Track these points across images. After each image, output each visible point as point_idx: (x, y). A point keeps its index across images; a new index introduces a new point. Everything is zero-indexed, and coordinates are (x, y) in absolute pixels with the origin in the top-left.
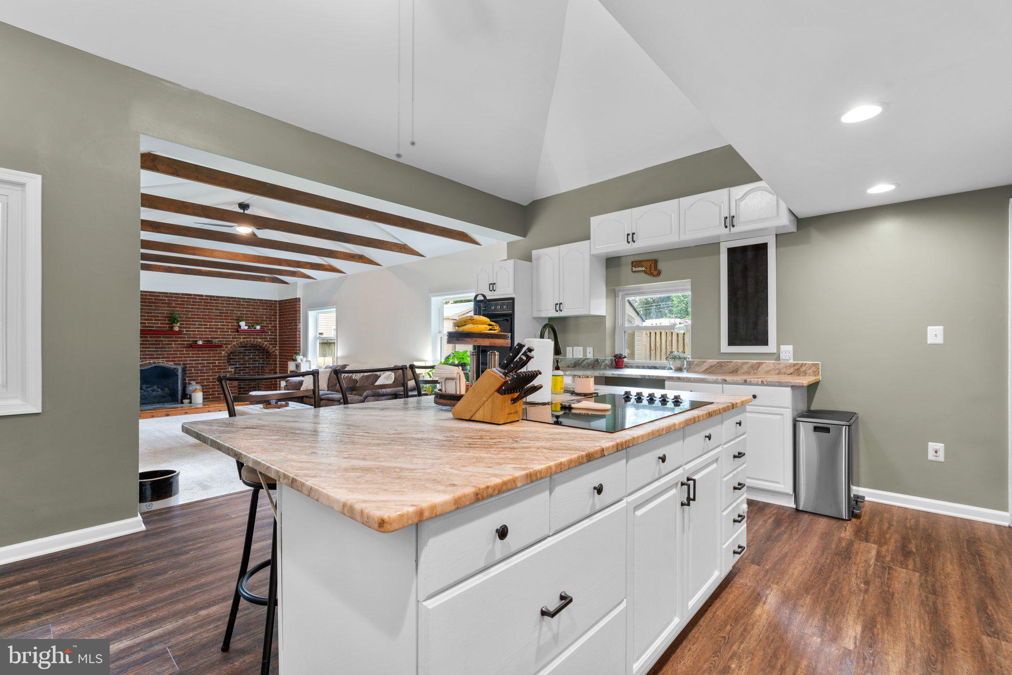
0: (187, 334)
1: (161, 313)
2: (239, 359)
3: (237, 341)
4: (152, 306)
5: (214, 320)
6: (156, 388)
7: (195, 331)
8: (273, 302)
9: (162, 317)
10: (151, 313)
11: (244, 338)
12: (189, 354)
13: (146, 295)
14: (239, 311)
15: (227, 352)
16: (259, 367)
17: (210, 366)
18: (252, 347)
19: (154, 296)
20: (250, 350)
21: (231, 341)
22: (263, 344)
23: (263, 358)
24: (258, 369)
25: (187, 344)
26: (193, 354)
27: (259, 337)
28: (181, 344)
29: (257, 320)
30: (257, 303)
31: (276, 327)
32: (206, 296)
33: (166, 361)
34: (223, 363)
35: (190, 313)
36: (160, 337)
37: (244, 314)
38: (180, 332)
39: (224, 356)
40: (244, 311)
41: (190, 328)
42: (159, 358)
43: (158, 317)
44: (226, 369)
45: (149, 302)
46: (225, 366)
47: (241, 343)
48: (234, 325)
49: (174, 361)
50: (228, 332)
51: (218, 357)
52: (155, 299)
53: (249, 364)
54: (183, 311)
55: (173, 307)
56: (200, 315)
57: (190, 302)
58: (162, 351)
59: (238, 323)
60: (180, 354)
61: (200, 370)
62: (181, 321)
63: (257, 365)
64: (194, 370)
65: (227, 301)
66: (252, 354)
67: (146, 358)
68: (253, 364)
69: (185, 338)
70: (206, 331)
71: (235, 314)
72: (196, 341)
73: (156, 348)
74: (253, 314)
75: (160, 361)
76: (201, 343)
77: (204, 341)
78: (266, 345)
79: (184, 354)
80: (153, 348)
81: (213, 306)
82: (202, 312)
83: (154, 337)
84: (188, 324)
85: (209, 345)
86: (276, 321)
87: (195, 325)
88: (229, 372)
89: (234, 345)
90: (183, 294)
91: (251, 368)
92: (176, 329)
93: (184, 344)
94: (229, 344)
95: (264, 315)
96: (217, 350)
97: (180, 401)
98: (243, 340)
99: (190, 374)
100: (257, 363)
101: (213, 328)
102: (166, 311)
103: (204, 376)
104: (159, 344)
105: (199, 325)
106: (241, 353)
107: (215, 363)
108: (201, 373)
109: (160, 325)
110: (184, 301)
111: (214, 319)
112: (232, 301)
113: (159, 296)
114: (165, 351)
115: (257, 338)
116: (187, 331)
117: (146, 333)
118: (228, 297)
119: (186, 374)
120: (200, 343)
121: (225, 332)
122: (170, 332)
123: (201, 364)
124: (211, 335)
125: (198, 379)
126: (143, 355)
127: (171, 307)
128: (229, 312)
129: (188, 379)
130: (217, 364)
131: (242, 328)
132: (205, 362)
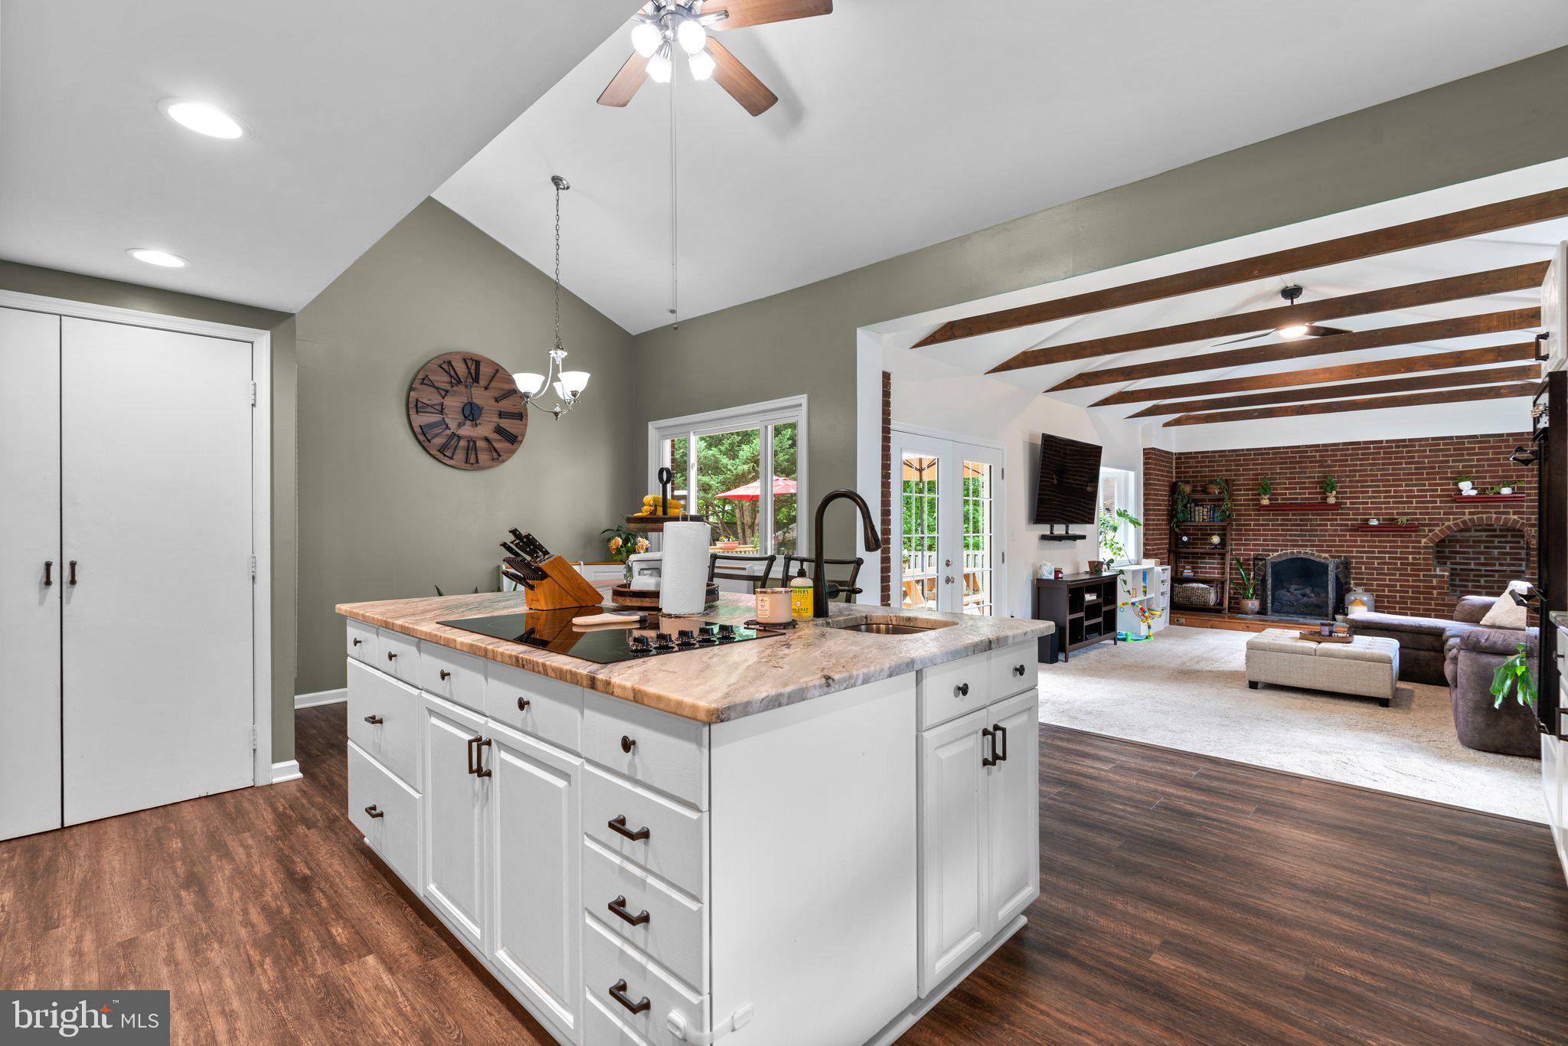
0: (1352, 509)
1: (1308, 478)
2: (1475, 553)
4: (1295, 468)
5: (1404, 483)
6: (1308, 592)
7: (1366, 503)
9: (1310, 483)
10: (1294, 478)
11: (1471, 513)
12: (1356, 541)
13: (1287, 453)
14: (1460, 461)
15: (1431, 540)
17: (1396, 564)
19: (1298, 452)
21: (1441, 519)
22: (1523, 525)
25: (1352, 525)
26: (1363, 541)
27: (1511, 510)
28: (1341, 525)
29: (1506, 477)
32: (1387, 441)
33: (1318, 551)
34: (1424, 560)
35: (1357, 474)
36: (1308, 515)
37: (1472, 466)
38: (1337, 506)
39: (1425, 547)
40: (1473, 460)
41: (1358, 498)
42: (1306, 546)
43: (1305, 483)
44: (1430, 570)
45: (1291, 463)
46: (1426, 565)
47: (1464, 522)
48: (1448, 490)
49: (1331, 551)
50: (1435, 502)
51: (1414, 547)
52: (1300, 457)
54: (1345, 471)
55: (1328, 466)
56: (1376, 475)
57: (1358, 454)
58: (1310, 536)
59: (1456, 484)
60: (1340, 541)
61: (1376, 569)
62: (1341, 487)
64: (1366, 568)
65: (1432, 445)
67: (1286, 546)
69: (1348, 514)
70: (1388, 503)
71: (1450, 467)
72: (1368, 520)
73: (1301, 530)
74: (1494, 466)
75: (1308, 550)
76: (1375, 524)
77: (1384, 520)
79: (1346, 541)
80: (1296, 530)
81: (1403, 458)
82: (1381, 470)
83: (1299, 515)
84: (1355, 492)
85: (1390, 526)
87: (1367, 492)
88: (1436, 576)
89: (1449, 527)
90: (1345, 444)
92: (1332, 500)
93: (1347, 525)
94: (1437, 525)
96: (1411, 536)
97: (1331, 616)
98: (1470, 517)
99: (1356, 573)
101: (1402, 497)
102: (1316, 473)
103: (1384, 580)
104: (1306, 525)
106: (1481, 542)
107: (1407, 559)
108: (1379, 574)
109: (1307, 496)
110: (1346, 455)
111: (1404, 480)
112: (1444, 444)
113: (1307, 452)
114: (1315, 536)
115: (1508, 513)
116: (1351, 503)
117: (1285, 508)
118: (1434, 439)
119: (1351, 573)
120: (1374, 522)
121: (1428, 502)
122: (1323, 506)
123: (1377, 558)
124: (1398, 508)
125: (1372, 585)
126: (1283, 541)
127: (1325, 467)
128: (1437, 465)
129: (1352, 582)
130: (1410, 561)
131: (1464, 493)
132: (1387, 556)
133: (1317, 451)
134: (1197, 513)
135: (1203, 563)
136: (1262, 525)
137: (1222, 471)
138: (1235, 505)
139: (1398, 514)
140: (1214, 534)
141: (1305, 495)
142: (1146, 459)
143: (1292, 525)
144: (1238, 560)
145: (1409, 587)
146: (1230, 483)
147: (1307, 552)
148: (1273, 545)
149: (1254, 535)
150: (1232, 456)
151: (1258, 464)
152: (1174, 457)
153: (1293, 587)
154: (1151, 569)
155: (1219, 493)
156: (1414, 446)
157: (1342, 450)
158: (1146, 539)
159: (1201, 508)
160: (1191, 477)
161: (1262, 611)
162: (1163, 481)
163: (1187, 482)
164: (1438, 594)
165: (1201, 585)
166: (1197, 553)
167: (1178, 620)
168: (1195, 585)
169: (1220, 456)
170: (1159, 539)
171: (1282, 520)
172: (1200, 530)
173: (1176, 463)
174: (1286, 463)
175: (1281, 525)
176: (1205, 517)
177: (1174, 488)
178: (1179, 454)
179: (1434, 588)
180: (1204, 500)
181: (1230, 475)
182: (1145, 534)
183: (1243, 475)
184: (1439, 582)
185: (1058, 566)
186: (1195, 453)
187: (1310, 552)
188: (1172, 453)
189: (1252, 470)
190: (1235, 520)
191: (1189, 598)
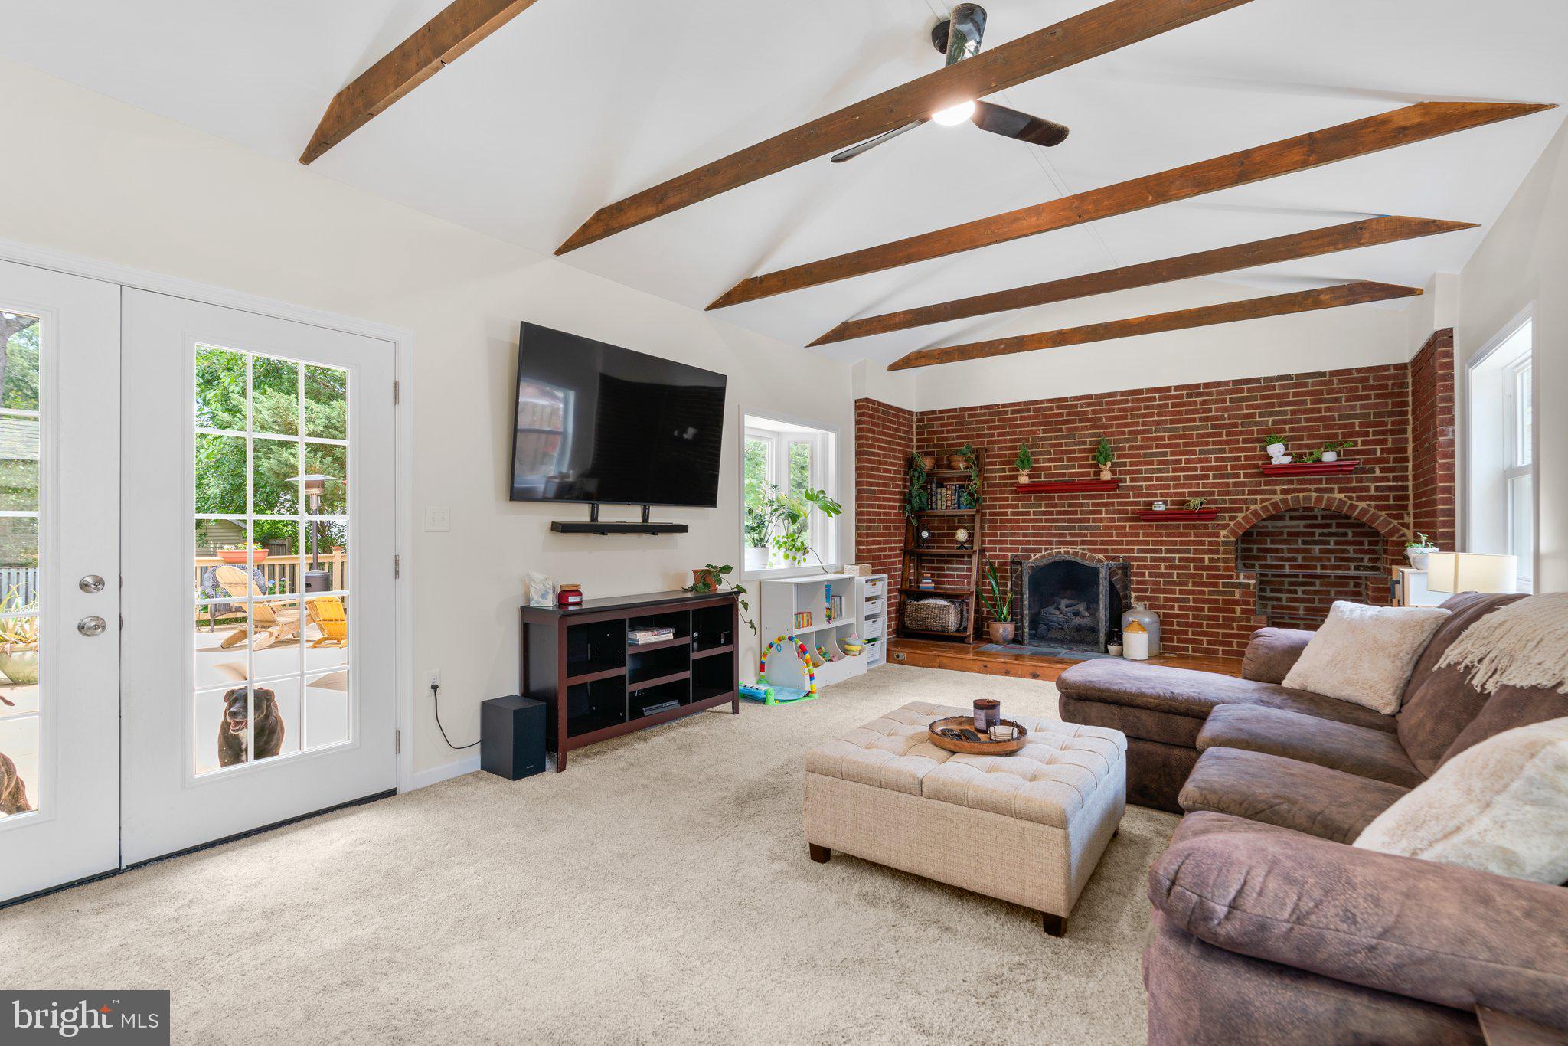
0: (1134, 488)
1: (1079, 443)
2: (1290, 551)
3: (1263, 501)
4: (1061, 430)
5: (1197, 449)
6: (1080, 609)
7: (1150, 479)
8: (1392, 371)
9: (1080, 451)
10: (1060, 445)
11: (1284, 492)
12: (1137, 535)
13: (1051, 408)
14: (1270, 414)
15: (1233, 532)
16: (1359, 578)
17: (1188, 568)
18: (1332, 517)
19: (1065, 407)
20: (1328, 526)
21: (1245, 501)
22: (1353, 507)
23: (1374, 552)
24: (1357, 585)
25: (1133, 512)
26: (1146, 535)
27: (1336, 486)
28: (1119, 512)
29: (1329, 436)
30: (1331, 382)
31: (1404, 450)
32: (1177, 388)
33: (1088, 550)
34: (1224, 562)
35: (1139, 437)
36: (1077, 497)
37: (1285, 422)
38: (1113, 484)
39: (1226, 543)
40: (1285, 413)
41: (1140, 472)
42: (1074, 543)
43: (1073, 452)
44: (1231, 577)
45: (1057, 423)
46: (1226, 569)
47: (1275, 505)
48: (1254, 458)
49: (1105, 551)
50: (1237, 476)
51: (1210, 543)
52: (1068, 414)
53: (1323, 568)
54: (1124, 433)
55: (1104, 427)
56: (1163, 438)
57: (1139, 408)
58: (1081, 528)
59: (1264, 449)
60: (1118, 535)
61: (1162, 575)
62: (1119, 457)
63: (1352, 573)
64: (1151, 575)
65: (1233, 392)
66: (1332, 539)
67: (1051, 543)
68: (1338, 568)
69: (1128, 496)
70: (1178, 478)
71: (1256, 424)
72: (1151, 504)
73: (1070, 520)
74: (1315, 420)
75: (1078, 549)
76: (1161, 509)
77: (1173, 503)
78: (1364, 512)
79: (1125, 535)
80: (1064, 520)
81: (1196, 411)
82: (1168, 430)
83: (1067, 498)
84: (1136, 464)
85: (1180, 514)
86: (1404, 431)
87: (1151, 463)
88: (1239, 585)
89: (1255, 513)
90: (1123, 393)
91: (1332, 580)
92: (1106, 476)
93: (1126, 512)
94: (1240, 510)
95: (1356, 416)
96: (1206, 527)
97: (1102, 647)
98: (1283, 497)
99: (1139, 583)
100: (1352, 565)
101: (1195, 469)
102: (1086, 436)
103: (1173, 592)
104: (1075, 513)
105: (1160, 463)
106: (1297, 534)
107: (1202, 560)
108: (1166, 583)
109: (1077, 470)
110: (1125, 410)
111: (1198, 444)
112: (1250, 390)
113: (1075, 406)
114: (1087, 528)
115: (1331, 490)
116: (1132, 480)
118: (1236, 382)
119: (1130, 582)
120: (1159, 507)
121: (1229, 476)
122: (1095, 486)
123: (1165, 560)
124: (1190, 486)
125: (1158, 599)
126: (1047, 535)
127: (1098, 427)
128: (1240, 421)
129: (1133, 595)
130: (1207, 563)
131: (1275, 462)
132: (1177, 556)
133: (1089, 405)
134: (939, 497)
135: (949, 569)
136: (1021, 514)
137: (971, 437)
138: (989, 485)
139: (1191, 494)
140: (959, 528)
141: (1072, 470)
142: (859, 415)
143: (1059, 513)
144: (992, 564)
145: (1204, 601)
146: (982, 453)
147: (1077, 552)
148: (1035, 543)
149: (1012, 528)
150: (984, 415)
151: (1016, 426)
152: (915, 418)
153: (1064, 602)
154: (851, 579)
155: (966, 468)
156: (1209, 394)
157: (1120, 402)
158: (859, 535)
159: (944, 490)
160: (935, 446)
161: (1017, 640)
162: (894, 451)
163: (927, 454)
164: (1243, 611)
165: (940, 602)
166: (942, 556)
167: (898, 656)
168: (932, 601)
169: (970, 416)
170: (880, 535)
171: (1047, 506)
172: (947, 522)
173: (918, 427)
174: (1050, 423)
175: (1044, 513)
176: (949, 503)
177: (910, 463)
178: (922, 413)
179: (1236, 602)
180: (950, 479)
181: (982, 443)
182: (857, 528)
183: (998, 442)
184: (1243, 594)
185: (569, 581)
186: (941, 412)
187: (1080, 551)
188: (911, 413)
189: (1009, 434)
190: (989, 507)
191: (923, 620)
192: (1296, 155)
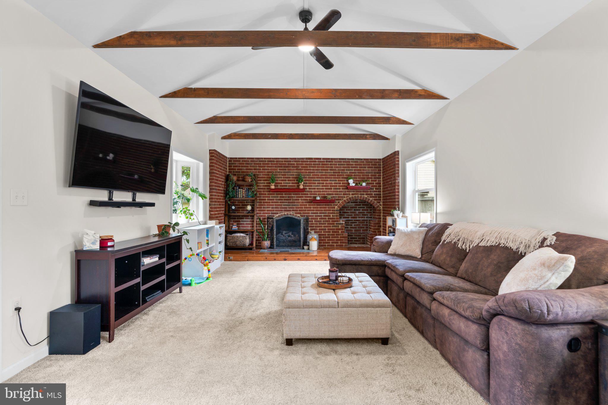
0: (310, 191)
1: (292, 175)
2: (351, 213)
3: (347, 197)
4: (286, 170)
5: (329, 179)
6: (291, 234)
7: (315, 189)
8: (378, 161)
9: (292, 178)
10: (285, 175)
11: (352, 194)
12: (311, 208)
13: (282, 161)
14: (349, 170)
15: (339, 207)
16: (367, 220)
17: (326, 219)
18: (361, 202)
19: (287, 161)
20: (360, 205)
21: (342, 197)
22: (369, 199)
23: (371, 213)
24: (367, 222)
25: (310, 200)
26: (313, 208)
27: (365, 193)
28: (305, 200)
29: (363, 178)
30: (363, 162)
31: (380, 183)
32: (323, 159)
33: (295, 213)
34: (336, 216)
35: (311, 174)
36: (291, 194)
37: (352, 173)
38: (304, 190)
39: (337, 210)
40: (352, 170)
41: (311, 186)
42: (291, 211)
43: (290, 178)
44: (338, 221)
45: (284, 167)
46: (337, 218)
47: (350, 198)
48: (345, 183)
49: (301, 213)
50: (340, 189)
51: (333, 210)
52: (288, 164)
53: (359, 218)
54: (306, 172)
55: (300, 170)
56: (318, 175)
57: (311, 164)
58: (292, 205)
59: (348, 181)
60: (305, 208)
61: (318, 221)
62: (305, 180)
63: (366, 219)
64: (315, 221)
65: (339, 162)
66: (361, 209)
67: (282, 211)
68: (362, 217)
69: (308, 194)
70: (323, 189)
71: (345, 173)
72: (315, 197)
73: (289, 202)
74: (360, 173)
75: (291, 213)
76: (319, 199)
77: (322, 197)
78: (371, 201)
79: (307, 208)
80: (286, 202)
81: (328, 167)
82: (320, 173)
83: (288, 194)
84: (310, 183)
85: (325, 201)
86: (380, 178)
87: (315, 183)
88: (340, 224)
89: (345, 201)
90: (307, 159)
91: (361, 221)
92: (301, 187)
93: (307, 200)
94: (341, 200)
95: (369, 173)
96: (331, 205)
97: (302, 247)
98: (352, 196)
99: (311, 224)
100: (366, 216)
101: (328, 186)
102: (294, 172)
103: (322, 227)
104: (290, 200)
105: (318, 183)
106: (353, 207)
107: (330, 216)
108: (320, 224)
109: (291, 184)
110: (307, 164)
111: (329, 178)
112: (344, 162)
113: (291, 161)
114: (294, 205)
115: (363, 194)
116: (309, 189)
117: (282, 190)
118: (340, 159)
119: (308, 224)
120: (318, 198)
121: (338, 189)
122: (297, 190)
123: (319, 216)
124: (327, 191)
125: (317, 229)
126: (281, 208)
127: (298, 170)
128: (341, 171)
129: (309, 228)
130: (331, 217)
131: (351, 185)
132: (323, 215)
133: (295, 161)
134: (239, 193)
135: (242, 221)
136: (271, 200)
137: (252, 169)
138: (259, 189)
139: (327, 194)
140: (248, 205)
141: (289, 184)
142: (211, 156)
143: (285, 200)
144: (260, 219)
145: (331, 229)
146: (256, 176)
147: (291, 214)
148: (276, 211)
149: (268, 205)
150: (257, 161)
151: (269, 167)
152: (228, 160)
153: (284, 232)
154: (213, 227)
155: (251, 181)
156: (332, 162)
157: (306, 162)
158: (211, 208)
159: (242, 190)
160: (237, 172)
161: (271, 247)
162: (221, 172)
163: (235, 175)
164: (341, 232)
165: (242, 235)
166: (240, 216)
167: (229, 258)
168: (238, 234)
169: (251, 161)
170: (218, 208)
171: (280, 197)
172: (241, 202)
173: (229, 164)
174: (282, 167)
175: (280, 200)
176: (244, 195)
177: (227, 178)
178: (231, 158)
179: (339, 229)
180: (243, 186)
181: (256, 172)
182: (210, 205)
183: (262, 172)
184: (341, 227)
186: (239, 158)
187: (292, 214)
188: (226, 157)
189: (267, 169)
190: (259, 197)
191: (235, 242)
192: (396, 95)
